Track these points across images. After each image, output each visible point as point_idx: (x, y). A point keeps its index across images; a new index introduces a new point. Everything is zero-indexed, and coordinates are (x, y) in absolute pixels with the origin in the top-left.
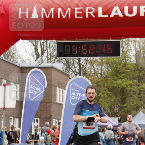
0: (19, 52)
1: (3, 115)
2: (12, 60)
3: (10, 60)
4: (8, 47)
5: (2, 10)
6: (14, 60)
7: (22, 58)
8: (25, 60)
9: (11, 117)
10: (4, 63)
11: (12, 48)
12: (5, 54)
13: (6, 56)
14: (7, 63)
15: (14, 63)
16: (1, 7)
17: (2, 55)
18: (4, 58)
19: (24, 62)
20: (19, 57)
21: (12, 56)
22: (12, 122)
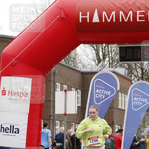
0: (80, 57)
1: (64, 121)
2: (72, 65)
3: (71, 65)
4: (68, 52)
5: (62, 14)
6: (75, 65)
7: (83, 62)
8: (86, 65)
9: (72, 123)
10: (64, 68)
11: (72, 53)
12: (66, 59)
13: (67, 61)
14: (68, 68)
15: (74, 68)
16: (62, 11)
17: (63, 60)
18: (64, 63)
19: (85, 67)
20: (80, 62)
21: (72, 61)
22: (73, 128)
